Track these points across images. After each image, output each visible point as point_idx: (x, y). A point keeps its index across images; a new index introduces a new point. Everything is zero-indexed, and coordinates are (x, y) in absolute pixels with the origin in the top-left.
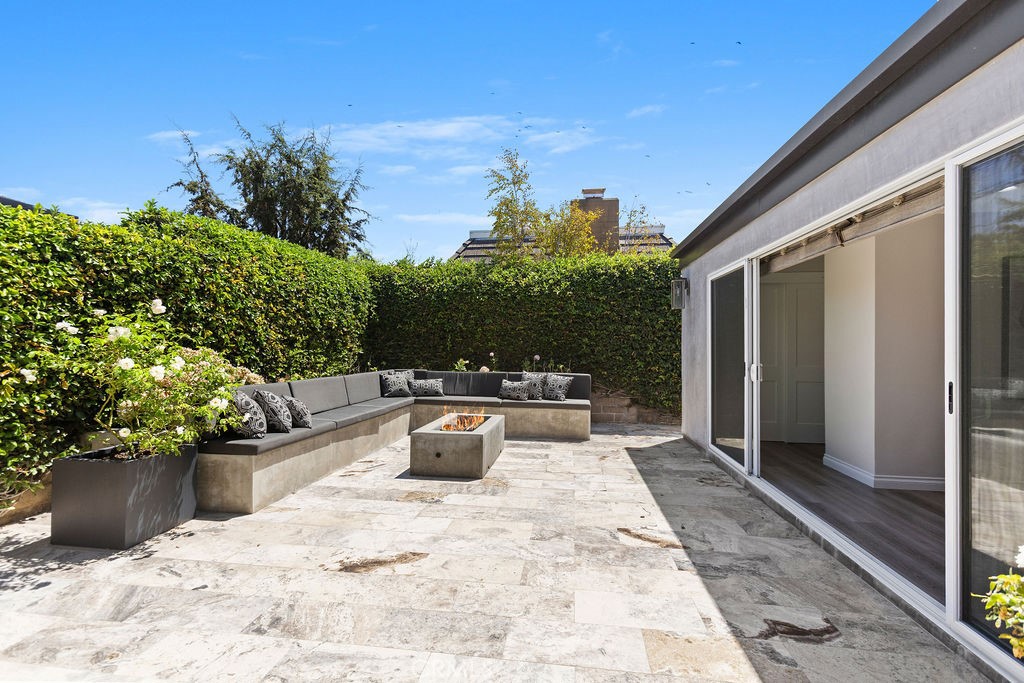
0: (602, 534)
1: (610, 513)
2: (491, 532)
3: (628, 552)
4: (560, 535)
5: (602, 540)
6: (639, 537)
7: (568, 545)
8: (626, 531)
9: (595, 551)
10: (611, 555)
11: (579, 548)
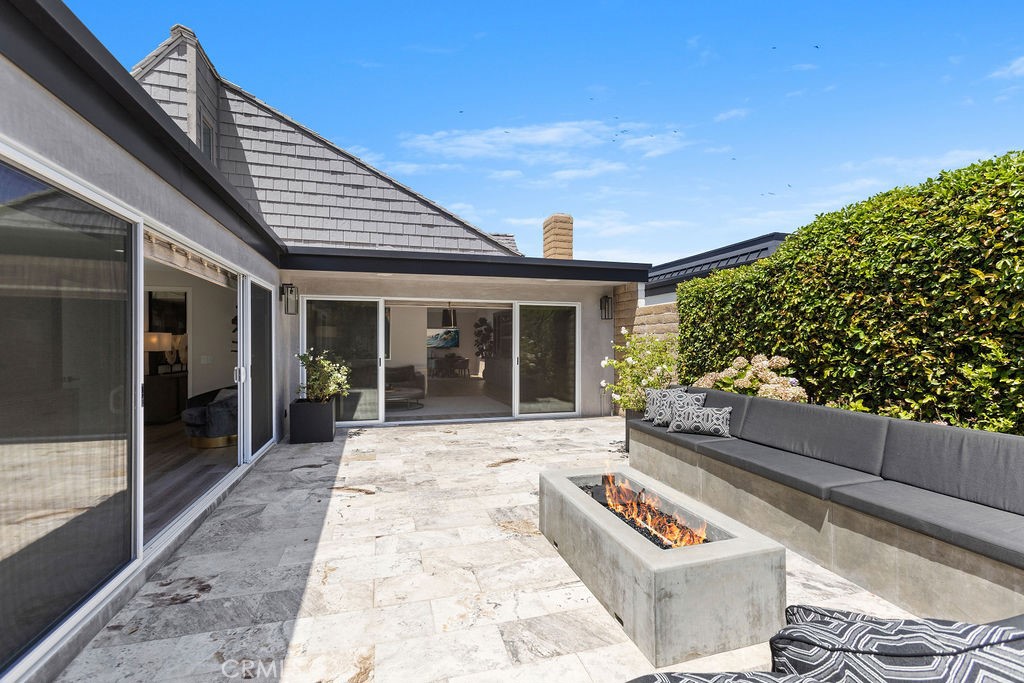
0: (387, 489)
1: (378, 506)
2: (464, 480)
3: (371, 481)
4: (417, 484)
5: (387, 485)
6: (360, 491)
7: (411, 481)
8: (368, 493)
9: (393, 480)
10: (383, 479)
11: (403, 479)
